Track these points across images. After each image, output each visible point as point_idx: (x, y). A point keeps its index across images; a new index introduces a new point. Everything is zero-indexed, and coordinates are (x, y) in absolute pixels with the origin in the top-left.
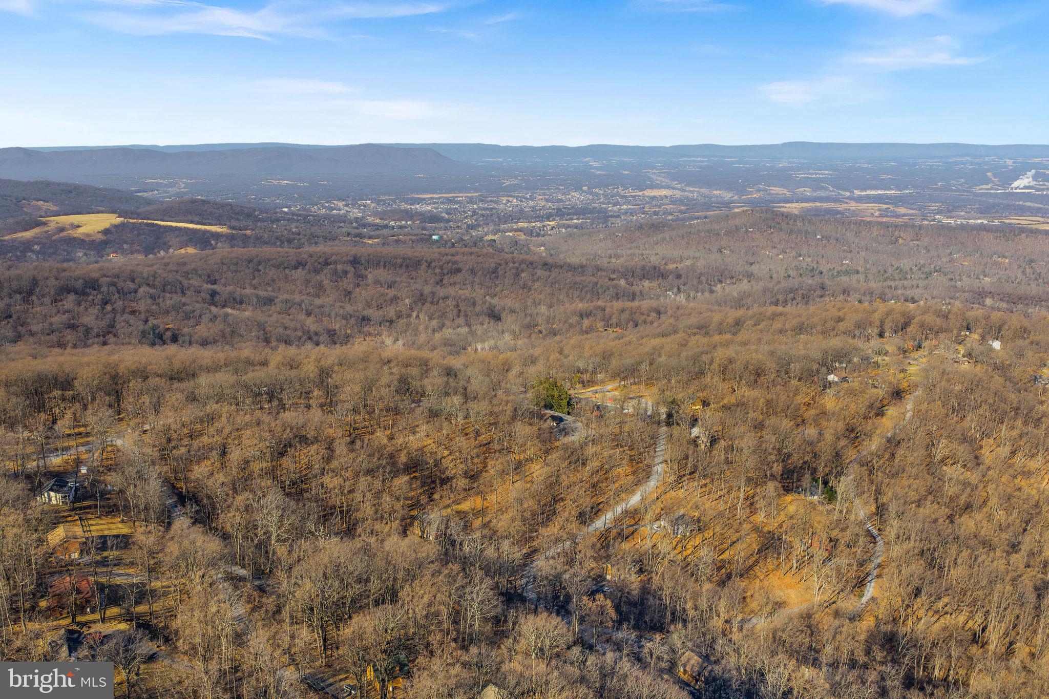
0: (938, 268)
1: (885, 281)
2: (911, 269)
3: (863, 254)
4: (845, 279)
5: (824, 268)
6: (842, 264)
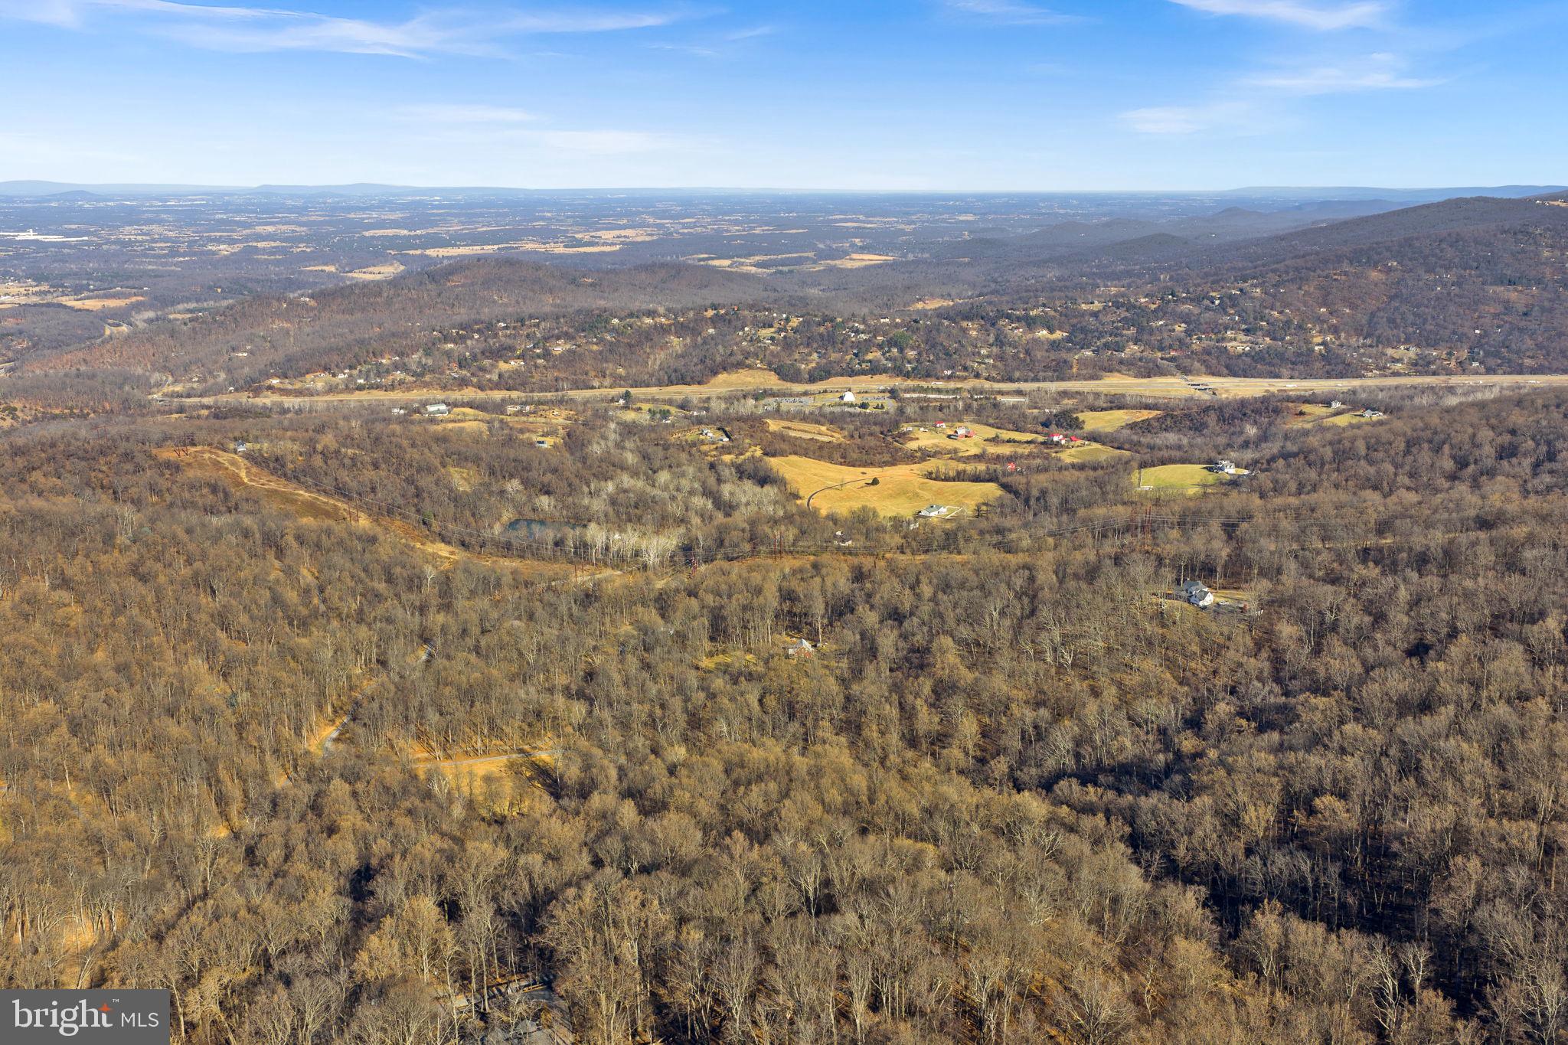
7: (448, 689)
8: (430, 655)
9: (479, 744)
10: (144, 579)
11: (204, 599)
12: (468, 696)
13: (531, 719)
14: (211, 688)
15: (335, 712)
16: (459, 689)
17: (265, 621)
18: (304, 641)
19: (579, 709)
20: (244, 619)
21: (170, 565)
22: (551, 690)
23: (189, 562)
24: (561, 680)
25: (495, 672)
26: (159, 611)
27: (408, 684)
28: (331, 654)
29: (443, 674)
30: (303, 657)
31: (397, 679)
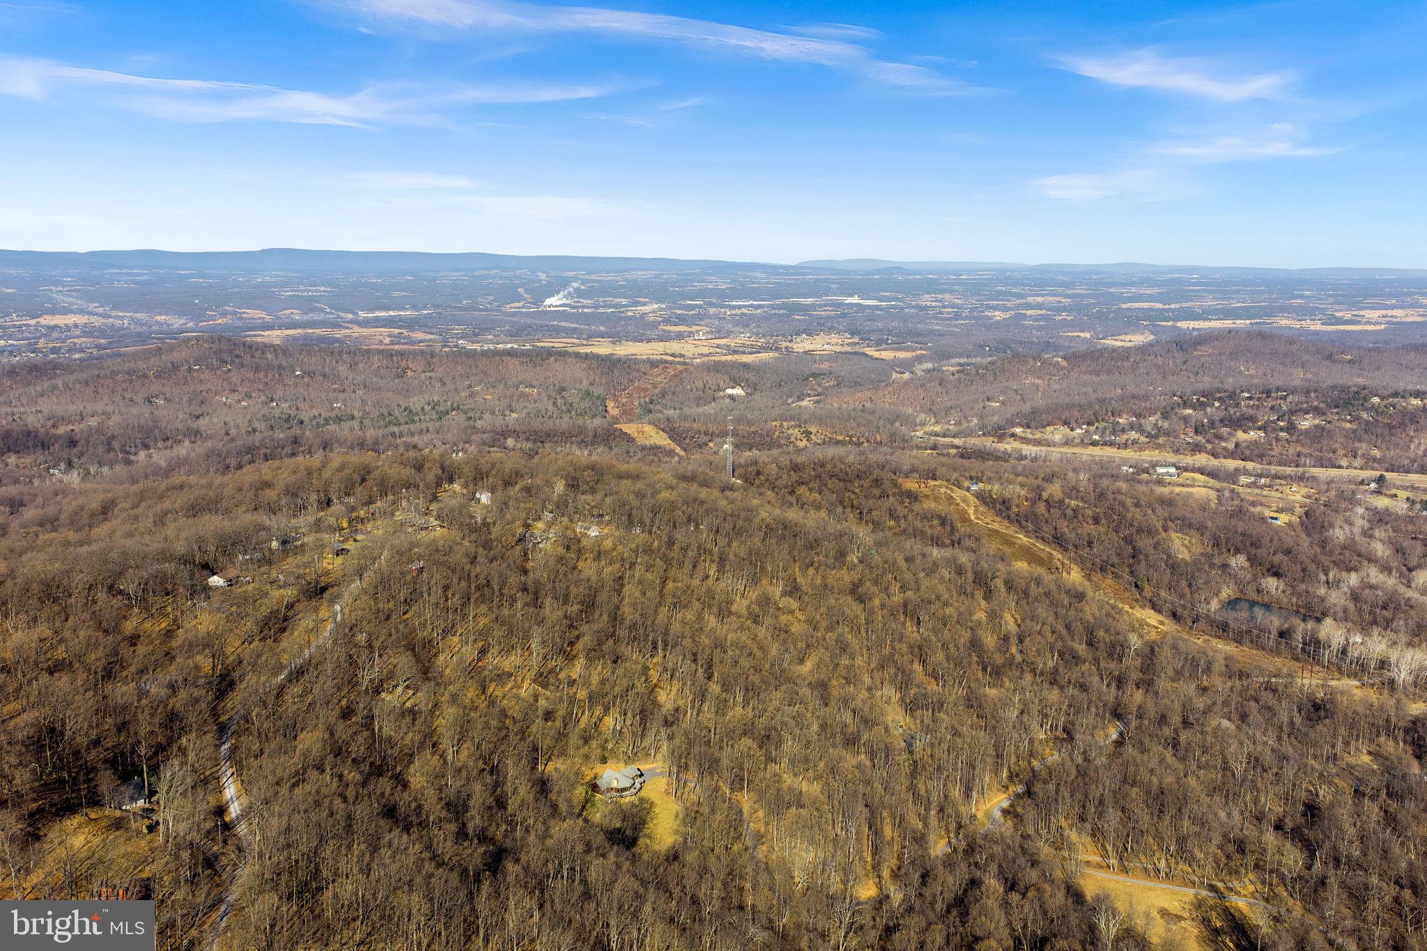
0: (455, 405)
1: (386, 427)
2: (423, 409)
3: (360, 392)
4: (332, 427)
5: (305, 416)
6: (333, 409)
7: (1135, 790)
8: (1121, 734)
9: (1162, 864)
10: (861, 600)
11: (910, 627)
12: (1159, 800)
13: (1231, 848)
14: (897, 719)
15: (1011, 777)
16: (1148, 793)
17: (958, 664)
18: (992, 692)
19: (1293, 858)
20: (940, 656)
21: (886, 589)
22: (1259, 818)
23: (903, 588)
24: (1273, 807)
25: (1192, 781)
26: (867, 632)
27: (1092, 768)
28: (1016, 713)
29: (1132, 769)
30: (988, 710)
31: (1080, 760)
